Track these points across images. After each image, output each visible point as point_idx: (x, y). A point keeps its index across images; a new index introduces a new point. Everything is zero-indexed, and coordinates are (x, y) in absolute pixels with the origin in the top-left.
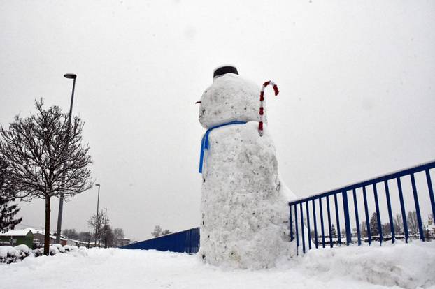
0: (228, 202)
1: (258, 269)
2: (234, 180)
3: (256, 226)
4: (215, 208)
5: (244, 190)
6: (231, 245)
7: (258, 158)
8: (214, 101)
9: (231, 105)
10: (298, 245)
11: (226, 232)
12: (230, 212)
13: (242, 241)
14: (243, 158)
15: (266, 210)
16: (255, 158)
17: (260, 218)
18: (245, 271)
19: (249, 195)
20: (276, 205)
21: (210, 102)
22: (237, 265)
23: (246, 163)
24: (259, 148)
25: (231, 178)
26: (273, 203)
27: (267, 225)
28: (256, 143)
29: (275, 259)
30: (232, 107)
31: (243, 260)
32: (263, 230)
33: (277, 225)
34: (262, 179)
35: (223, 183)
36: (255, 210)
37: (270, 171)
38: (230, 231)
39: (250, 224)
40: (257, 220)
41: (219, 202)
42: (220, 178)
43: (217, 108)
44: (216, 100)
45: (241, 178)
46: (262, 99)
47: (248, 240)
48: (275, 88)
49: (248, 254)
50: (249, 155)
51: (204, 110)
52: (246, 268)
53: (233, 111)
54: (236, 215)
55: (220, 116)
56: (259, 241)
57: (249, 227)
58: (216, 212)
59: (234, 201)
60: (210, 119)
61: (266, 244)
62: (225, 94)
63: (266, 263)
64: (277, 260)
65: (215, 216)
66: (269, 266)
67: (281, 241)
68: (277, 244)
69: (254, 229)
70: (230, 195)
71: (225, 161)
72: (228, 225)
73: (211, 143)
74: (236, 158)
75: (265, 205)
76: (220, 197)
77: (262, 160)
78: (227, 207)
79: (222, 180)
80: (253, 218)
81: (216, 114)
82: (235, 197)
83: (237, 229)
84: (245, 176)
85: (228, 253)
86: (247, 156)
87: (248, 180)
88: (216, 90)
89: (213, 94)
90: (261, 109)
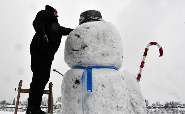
14: (130, 107)
21: (97, 40)
43: (105, 50)
44: (104, 41)
46: (145, 54)
48: (161, 50)
50: (135, 105)
55: (107, 58)
60: (94, 58)
74: (125, 106)
81: (103, 55)
88: (104, 31)
89: (101, 33)
90: (143, 63)
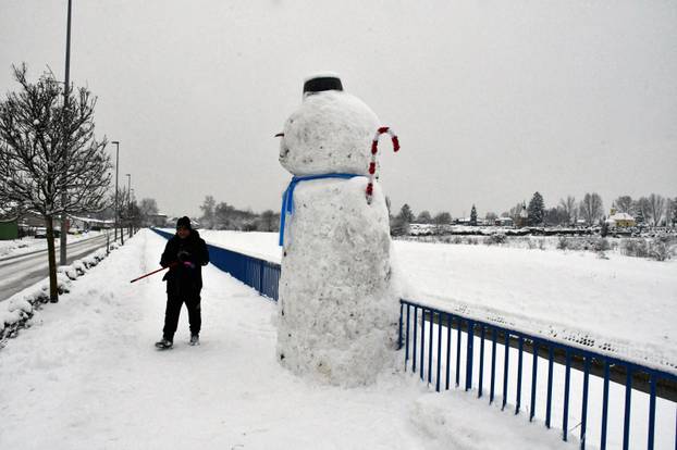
0: (317, 295)
1: (353, 387)
2: (328, 266)
3: (353, 330)
4: (299, 299)
5: (340, 282)
6: (321, 353)
7: (363, 240)
8: (302, 141)
9: (328, 151)
10: (407, 358)
11: (313, 336)
12: (320, 309)
13: (333, 350)
14: (341, 234)
15: (369, 310)
16: (360, 239)
17: (360, 322)
18: (336, 388)
19: (347, 290)
20: (383, 301)
21: (297, 141)
22: (325, 380)
23: (345, 243)
24: (364, 224)
25: (323, 263)
26: (378, 299)
27: (369, 331)
28: (360, 216)
29: (376, 373)
30: (330, 155)
31: (334, 373)
32: (362, 337)
33: (381, 329)
34: (366, 267)
35: (311, 267)
36: (354, 310)
37: (379, 257)
38: (319, 335)
39: (345, 328)
40: (355, 324)
41: (305, 292)
42: (307, 258)
43: (308, 154)
44: (306, 140)
45: (337, 264)
46: (374, 150)
47: (343, 350)
48: (395, 140)
49: (341, 368)
50: (349, 232)
51: (288, 151)
52: (338, 385)
53: (332, 160)
54: (329, 316)
55: (311, 165)
56: (357, 351)
57: (344, 333)
58: (302, 307)
59: (326, 296)
60: (297, 166)
61: (365, 356)
62: (319, 133)
63: (363, 378)
64: (379, 375)
65: (299, 310)
66: (368, 383)
67: (386, 350)
68: (381, 354)
69: (351, 335)
70: (320, 287)
71: (315, 236)
72: (316, 327)
73: (297, 205)
74: (331, 234)
75: (369, 302)
76: (308, 287)
77: (368, 242)
78: (315, 302)
79: (310, 263)
80: (350, 321)
81: (305, 161)
82: (328, 291)
83: (328, 334)
84: (342, 263)
85: (314, 363)
86: (347, 233)
87: (346, 268)
88: (307, 124)
89: (302, 129)
90: (373, 165)
